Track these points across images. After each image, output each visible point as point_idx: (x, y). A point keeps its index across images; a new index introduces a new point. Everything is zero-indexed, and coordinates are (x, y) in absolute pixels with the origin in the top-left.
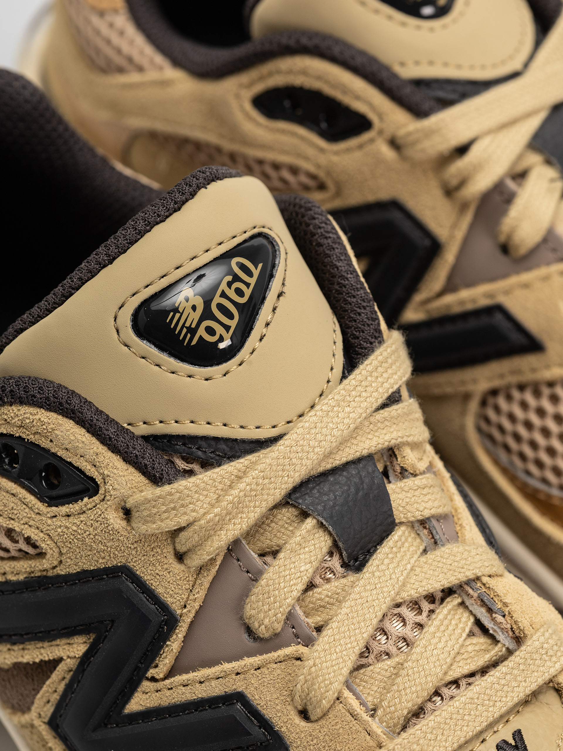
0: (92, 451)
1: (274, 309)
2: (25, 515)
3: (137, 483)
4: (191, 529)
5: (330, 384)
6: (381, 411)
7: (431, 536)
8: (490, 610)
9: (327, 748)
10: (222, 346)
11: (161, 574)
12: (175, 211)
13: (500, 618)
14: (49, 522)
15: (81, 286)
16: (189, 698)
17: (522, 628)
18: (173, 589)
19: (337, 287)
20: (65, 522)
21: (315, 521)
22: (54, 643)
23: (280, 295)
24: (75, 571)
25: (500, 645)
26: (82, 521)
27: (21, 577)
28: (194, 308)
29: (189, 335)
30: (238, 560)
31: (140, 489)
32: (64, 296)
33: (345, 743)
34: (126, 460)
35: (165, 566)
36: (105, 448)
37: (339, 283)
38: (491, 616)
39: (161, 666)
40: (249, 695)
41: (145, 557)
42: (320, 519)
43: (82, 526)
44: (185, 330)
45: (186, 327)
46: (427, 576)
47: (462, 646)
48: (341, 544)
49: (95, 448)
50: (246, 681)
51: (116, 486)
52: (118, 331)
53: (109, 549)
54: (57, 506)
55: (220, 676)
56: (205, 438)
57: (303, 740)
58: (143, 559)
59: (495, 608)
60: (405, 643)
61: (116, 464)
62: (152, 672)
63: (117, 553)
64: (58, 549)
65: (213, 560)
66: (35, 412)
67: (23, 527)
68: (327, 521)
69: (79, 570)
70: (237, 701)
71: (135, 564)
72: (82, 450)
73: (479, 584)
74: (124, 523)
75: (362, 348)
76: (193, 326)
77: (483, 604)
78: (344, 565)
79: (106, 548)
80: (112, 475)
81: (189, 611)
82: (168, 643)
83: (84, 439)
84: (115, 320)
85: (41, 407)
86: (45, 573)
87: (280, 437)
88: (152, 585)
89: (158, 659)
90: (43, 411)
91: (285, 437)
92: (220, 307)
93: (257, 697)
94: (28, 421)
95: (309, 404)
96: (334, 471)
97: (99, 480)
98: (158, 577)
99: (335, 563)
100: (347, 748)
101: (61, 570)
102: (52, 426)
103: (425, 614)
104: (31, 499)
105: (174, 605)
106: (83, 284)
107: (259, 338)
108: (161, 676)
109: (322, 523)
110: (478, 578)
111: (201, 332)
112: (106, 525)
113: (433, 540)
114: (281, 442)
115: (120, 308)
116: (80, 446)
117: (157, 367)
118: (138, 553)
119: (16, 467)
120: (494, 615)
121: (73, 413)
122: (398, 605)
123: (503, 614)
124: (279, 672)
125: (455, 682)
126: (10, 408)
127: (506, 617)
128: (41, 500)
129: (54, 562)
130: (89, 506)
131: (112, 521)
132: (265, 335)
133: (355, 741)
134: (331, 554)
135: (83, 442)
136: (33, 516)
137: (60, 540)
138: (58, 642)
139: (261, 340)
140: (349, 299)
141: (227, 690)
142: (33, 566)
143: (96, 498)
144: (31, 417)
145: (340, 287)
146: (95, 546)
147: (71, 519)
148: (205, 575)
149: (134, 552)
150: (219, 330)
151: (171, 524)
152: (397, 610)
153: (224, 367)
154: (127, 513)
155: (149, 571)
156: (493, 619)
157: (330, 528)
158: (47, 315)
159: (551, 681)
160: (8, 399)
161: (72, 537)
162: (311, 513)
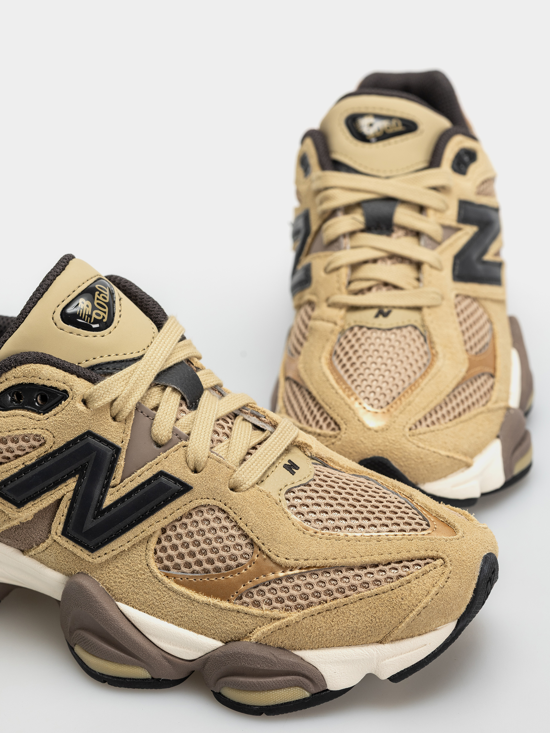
0: (62, 376)
1: (120, 305)
2: (32, 423)
3: (87, 385)
4: (119, 399)
5: (155, 333)
6: (181, 342)
7: (220, 394)
8: (258, 417)
9: (211, 480)
10: (105, 320)
11: (107, 429)
12: (57, 276)
13: (263, 419)
14: (46, 422)
15: (30, 311)
16: (136, 486)
17: (275, 420)
18: (115, 434)
19: (139, 300)
20: (54, 418)
21: (170, 389)
22: (58, 489)
23: (120, 300)
24: (63, 445)
25: (267, 432)
26: (63, 414)
27: (34, 461)
28: (88, 306)
29: (89, 318)
30: (142, 412)
31: (89, 387)
32: (23, 318)
33: (219, 475)
34: (79, 376)
35: (109, 424)
36: (67, 373)
37: (140, 298)
38: (259, 419)
39: (117, 476)
40: (166, 471)
41: (98, 422)
42: (173, 386)
43: (64, 416)
44: (86, 316)
45: (87, 315)
46: (226, 406)
47: (250, 440)
48: (185, 397)
49: (63, 374)
50: (162, 465)
51: (78, 389)
52: (56, 324)
53: (79, 424)
54: (48, 413)
55: (149, 468)
56: (109, 363)
57: (198, 481)
58: (97, 423)
59: (260, 415)
60: (226, 437)
61: (75, 379)
62: (113, 483)
63: (83, 425)
64: (52, 435)
65: (131, 413)
66: (29, 366)
67: (32, 430)
68: (177, 386)
69: (64, 443)
70: (161, 476)
71: (93, 428)
72: (57, 377)
73: (249, 408)
74: (85, 408)
75: (161, 321)
76: (90, 314)
77: (254, 415)
78: (188, 408)
79: (78, 424)
80: (74, 384)
81: (125, 443)
82: (118, 463)
83: (56, 371)
84: (53, 319)
85: (31, 363)
86: (46, 453)
87: (142, 356)
88: (104, 436)
89: (114, 474)
90: (33, 364)
91: (145, 356)
92: (98, 304)
93: (170, 470)
94: (26, 371)
95: (150, 342)
96: (170, 368)
97: (68, 389)
98: (106, 431)
99: (184, 407)
100: (220, 476)
101: (55, 447)
102: (39, 369)
103: (230, 423)
104: (33, 414)
105: (117, 443)
106: (31, 309)
107: (119, 316)
108: (119, 481)
109: (174, 388)
110: (247, 405)
111: (94, 316)
112: (76, 411)
113: (221, 395)
114: (143, 358)
115: (54, 313)
116: (55, 375)
117: (79, 336)
118: (94, 421)
119: (22, 402)
120: (260, 418)
121: (48, 361)
122: (218, 420)
123: (264, 417)
124: (177, 455)
125: (254, 448)
126: (15, 369)
127: (266, 417)
128: (39, 413)
129: (51, 443)
130: (66, 404)
131: (79, 407)
132: (121, 315)
133: (223, 472)
134: (181, 405)
135: (56, 373)
136: (36, 422)
137: (53, 429)
138: (60, 487)
139: (120, 317)
140: (147, 303)
141: (154, 473)
142: (39, 451)
143: (69, 399)
144: (28, 369)
145: (141, 300)
146: (72, 425)
147: (57, 416)
148: (129, 422)
149: (92, 421)
150: (102, 314)
151: (109, 399)
152: (218, 422)
153: (108, 330)
154: (85, 402)
155: (101, 429)
156: (261, 420)
157: (179, 389)
158: (16, 330)
159: (294, 441)
160: (13, 364)
161: (59, 425)
162: (168, 385)
